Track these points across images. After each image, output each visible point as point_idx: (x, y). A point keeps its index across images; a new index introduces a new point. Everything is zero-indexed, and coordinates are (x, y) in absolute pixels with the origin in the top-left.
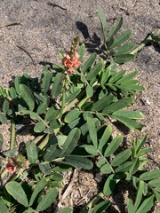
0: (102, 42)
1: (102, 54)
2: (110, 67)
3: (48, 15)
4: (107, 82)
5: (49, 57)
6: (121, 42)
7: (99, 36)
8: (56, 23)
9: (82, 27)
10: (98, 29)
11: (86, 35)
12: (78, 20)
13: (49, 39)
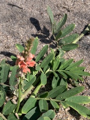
0: (51, 33)
1: (52, 43)
2: (59, 56)
3: (8, 13)
4: (58, 69)
5: (8, 47)
6: (66, 33)
7: (48, 28)
8: (15, 19)
9: (34, 22)
10: (47, 23)
11: (38, 28)
12: (31, 16)
13: (9, 32)
